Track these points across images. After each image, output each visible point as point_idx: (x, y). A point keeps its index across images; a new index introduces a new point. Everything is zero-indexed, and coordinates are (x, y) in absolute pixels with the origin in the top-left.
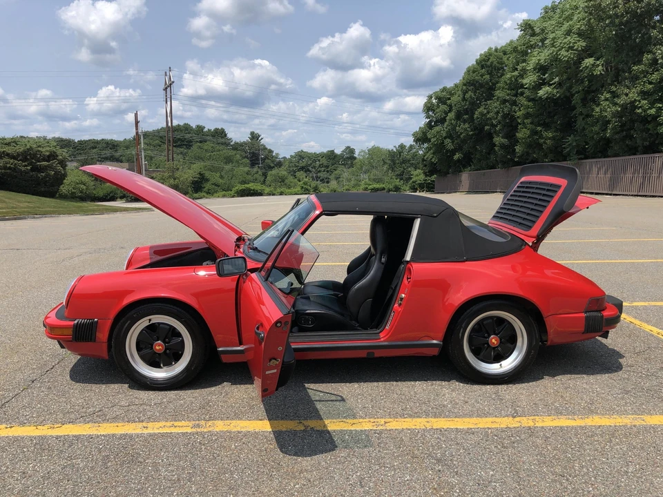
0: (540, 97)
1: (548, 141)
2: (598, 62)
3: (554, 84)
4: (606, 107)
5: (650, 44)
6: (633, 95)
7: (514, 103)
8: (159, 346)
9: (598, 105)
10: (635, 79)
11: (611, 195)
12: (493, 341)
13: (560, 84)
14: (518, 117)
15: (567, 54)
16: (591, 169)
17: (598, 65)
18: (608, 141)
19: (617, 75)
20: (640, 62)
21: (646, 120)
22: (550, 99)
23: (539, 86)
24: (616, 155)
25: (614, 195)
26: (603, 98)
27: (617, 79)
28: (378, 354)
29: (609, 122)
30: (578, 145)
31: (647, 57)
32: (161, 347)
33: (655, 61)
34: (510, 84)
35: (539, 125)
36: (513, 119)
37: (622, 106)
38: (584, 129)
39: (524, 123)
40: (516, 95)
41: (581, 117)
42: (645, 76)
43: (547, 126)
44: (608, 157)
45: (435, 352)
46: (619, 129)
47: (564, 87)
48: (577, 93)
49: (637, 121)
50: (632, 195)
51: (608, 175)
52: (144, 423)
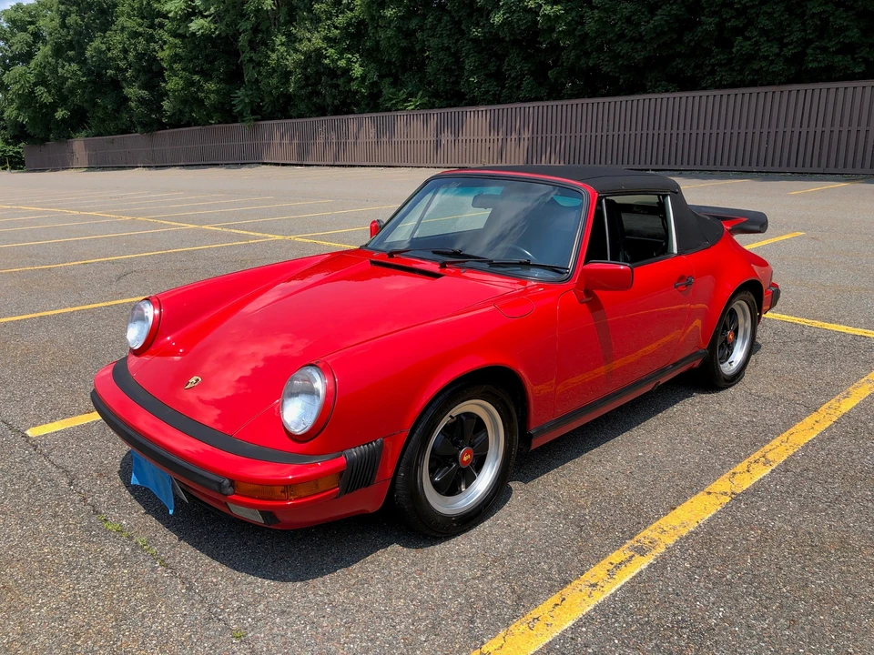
0: (194, 34)
1: (212, 96)
3: (210, 16)
4: (283, 54)
6: (317, 41)
7: (151, 39)
8: (465, 456)
9: (273, 51)
10: (316, 20)
11: (301, 165)
12: (731, 336)
13: (217, 18)
14: (162, 60)
16: (271, 136)
18: (288, 98)
19: (291, 13)
21: (333, 73)
22: (207, 38)
23: (188, 16)
24: (301, 116)
25: (306, 165)
26: (278, 42)
27: (291, 19)
29: (290, 73)
30: (251, 102)
34: (140, 9)
35: (196, 73)
36: (154, 60)
37: (304, 54)
38: (257, 81)
39: (171, 68)
40: (152, 26)
41: (251, 65)
42: (327, 19)
43: (207, 75)
44: (291, 117)
46: (303, 83)
47: (224, 22)
48: (244, 32)
49: (323, 74)
50: (327, 165)
51: (296, 141)
52: (576, 582)
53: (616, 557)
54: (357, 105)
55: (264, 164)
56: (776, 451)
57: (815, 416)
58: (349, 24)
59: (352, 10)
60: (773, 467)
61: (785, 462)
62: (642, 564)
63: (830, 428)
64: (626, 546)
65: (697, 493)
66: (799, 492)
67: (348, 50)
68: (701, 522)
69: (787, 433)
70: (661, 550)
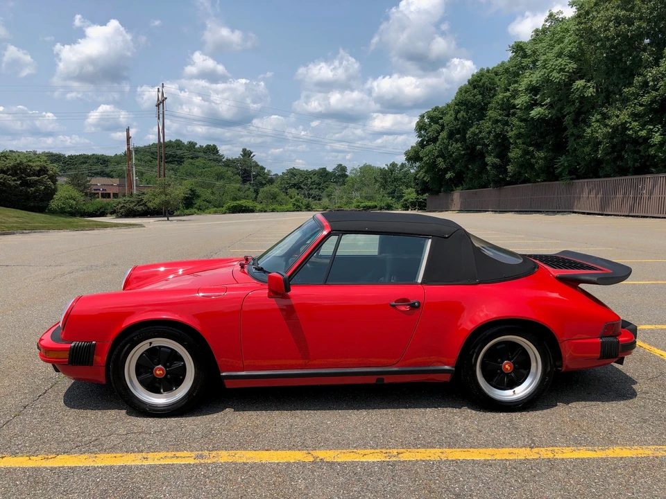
0: (532, 118)
1: (540, 161)
2: (589, 84)
3: (546, 104)
4: (597, 129)
5: (640, 66)
6: (624, 116)
7: (506, 123)
8: (159, 371)
9: (590, 126)
10: (625, 101)
11: (602, 215)
12: (507, 366)
13: (551, 106)
14: (510, 137)
15: (558, 75)
16: (582, 192)
17: (589, 87)
18: (599, 162)
19: (607, 96)
20: (630, 84)
21: (636, 141)
22: (542, 120)
23: (530, 106)
25: (606, 215)
26: (594, 119)
27: (608, 101)
28: (388, 380)
29: (600, 143)
30: (570, 165)
31: (638, 80)
32: (161, 372)
33: (646, 84)
34: (502, 104)
35: (532, 145)
36: (505, 138)
37: (612, 127)
38: (575, 149)
39: (516, 143)
40: (508, 115)
41: (573, 139)
42: (636, 99)
43: (538, 147)
44: (600, 177)
45: (447, 378)
46: (610, 150)
47: (556, 108)
48: (568, 114)
49: (628, 142)
50: (624, 216)
51: (600, 196)
52: (144, 454)
53: (183, 454)
54: (656, 166)
55: (575, 212)
58: (653, 101)
59: (657, 90)
62: (186, 461)
64: (200, 452)
67: (651, 122)
70: (210, 461)
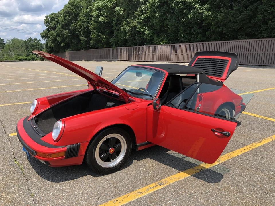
0: (100, 21)
1: (104, 40)
2: (121, 9)
3: (104, 16)
4: (125, 27)
5: (140, 4)
6: (135, 23)
7: (88, 23)
8: (111, 150)
9: (122, 26)
10: (135, 17)
11: (129, 61)
13: (106, 17)
14: (91, 29)
15: (110, 4)
16: (121, 52)
17: (121, 11)
18: (127, 41)
19: (128, 15)
20: (136, 11)
21: (139, 33)
22: (104, 22)
23: (98, 17)
24: (130, 46)
25: (130, 61)
26: (124, 24)
29: (127, 33)
30: (115, 41)
31: (139, 9)
32: (113, 151)
33: (142, 11)
34: (86, 14)
35: (100, 33)
36: (88, 29)
37: (131, 27)
38: (117, 35)
39: (93, 31)
40: (88, 19)
41: (116, 30)
42: (139, 17)
43: (103, 33)
44: (127, 46)
46: (130, 36)
47: (109, 18)
48: (114, 20)
49: (137, 33)
50: (136, 61)
51: (128, 54)
52: (136, 191)
53: (152, 185)
54: (146, 43)
55: (119, 60)
56: (224, 158)
57: (245, 148)
58: (145, 18)
59: (146, 14)
60: (220, 163)
61: (225, 162)
62: (159, 188)
63: (248, 152)
64: (157, 182)
65: (190, 168)
66: (224, 171)
67: (144, 26)
68: (185, 177)
69: (231, 153)
70: (167, 184)
